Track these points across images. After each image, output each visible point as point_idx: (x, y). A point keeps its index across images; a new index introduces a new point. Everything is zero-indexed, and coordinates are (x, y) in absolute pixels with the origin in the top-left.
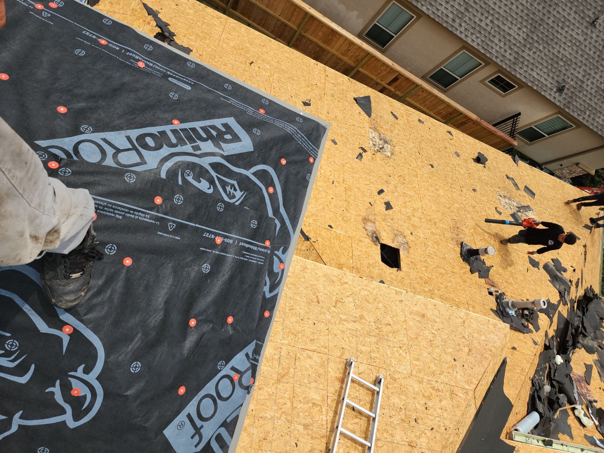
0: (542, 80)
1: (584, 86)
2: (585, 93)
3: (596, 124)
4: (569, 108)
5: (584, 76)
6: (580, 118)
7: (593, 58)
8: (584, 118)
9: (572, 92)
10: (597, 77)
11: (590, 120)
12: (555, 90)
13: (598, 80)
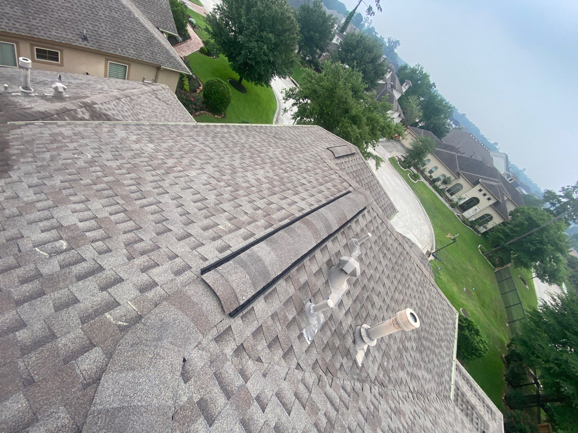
0: (64, 36)
1: (99, 32)
2: (105, 37)
3: (132, 55)
4: (103, 49)
5: (94, 27)
6: (117, 53)
7: (89, 15)
8: (120, 53)
9: (95, 39)
10: (103, 25)
11: (125, 53)
12: (80, 40)
13: (106, 28)
